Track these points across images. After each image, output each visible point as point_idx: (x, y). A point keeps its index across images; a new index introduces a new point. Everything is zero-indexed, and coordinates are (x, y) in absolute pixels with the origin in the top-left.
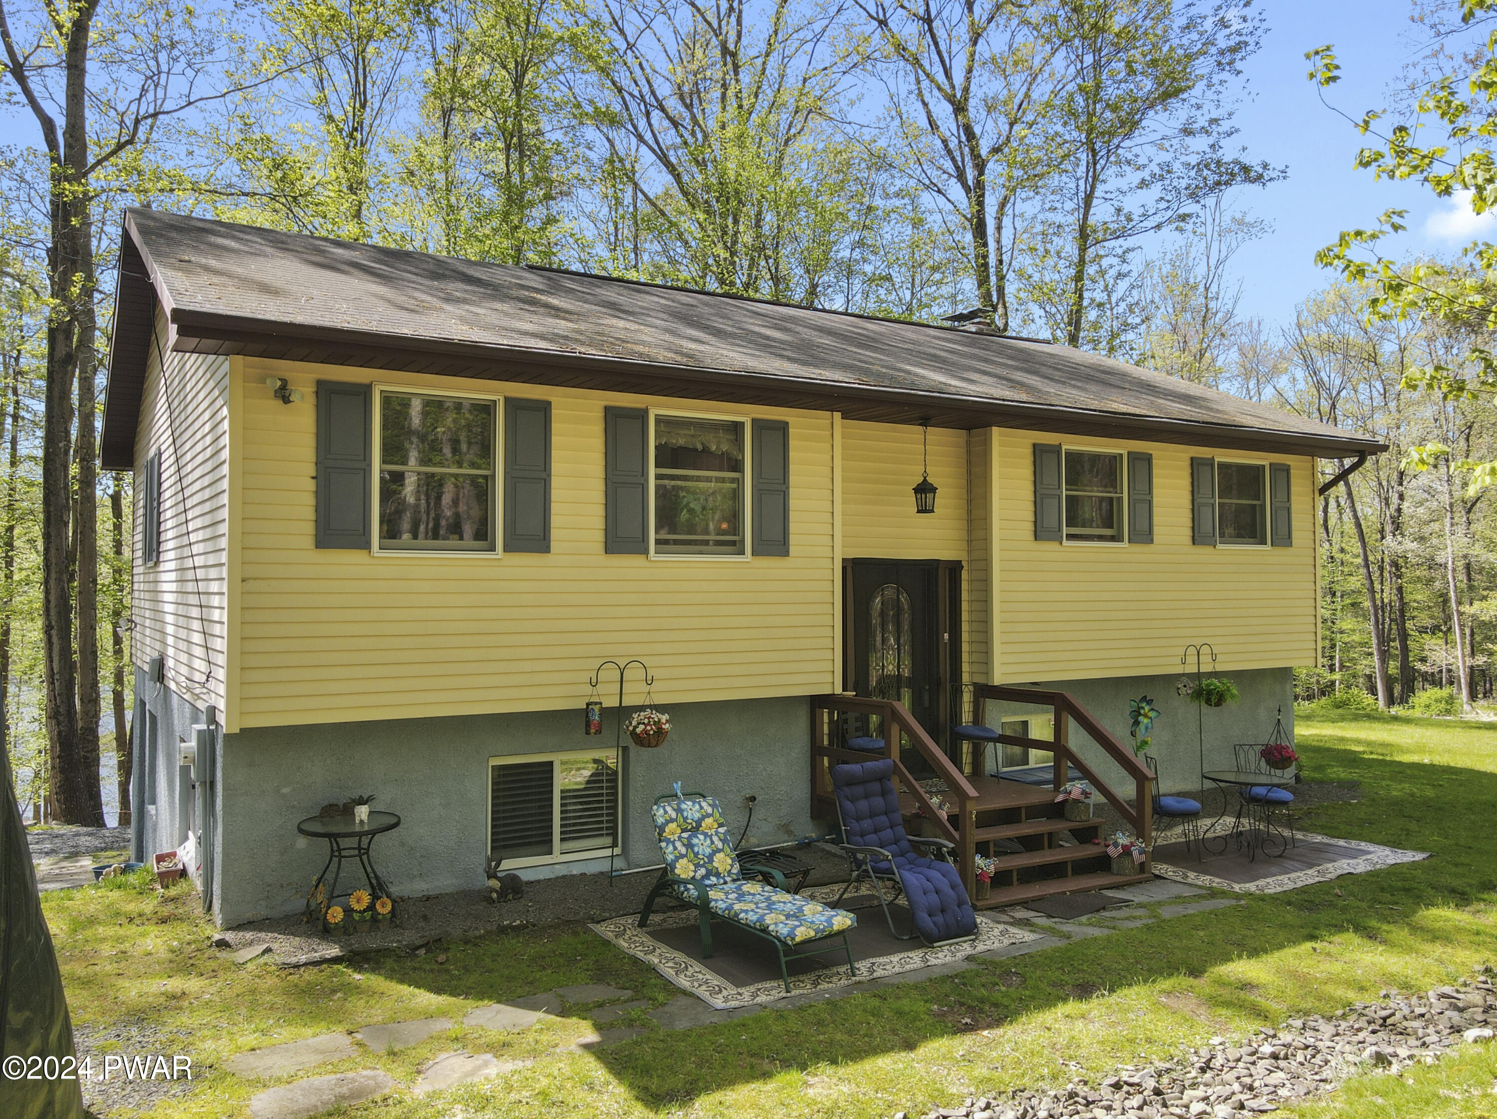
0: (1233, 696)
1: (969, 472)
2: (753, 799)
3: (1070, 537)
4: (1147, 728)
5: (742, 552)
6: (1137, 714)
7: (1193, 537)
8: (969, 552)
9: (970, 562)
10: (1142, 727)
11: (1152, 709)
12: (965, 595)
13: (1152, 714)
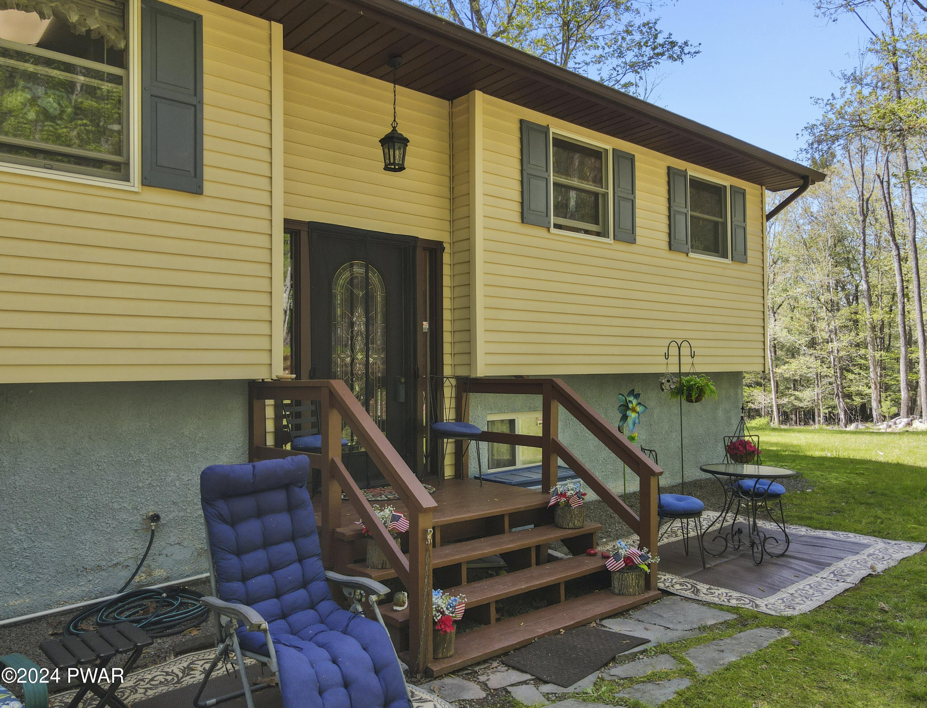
0: (712, 391)
1: (452, 147)
2: (156, 518)
3: (557, 226)
4: (634, 423)
5: (127, 178)
6: (625, 408)
7: (670, 243)
8: (452, 233)
9: (453, 243)
10: (630, 421)
11: (639, 404)
12: (447, 281)
13: (639, 409)
